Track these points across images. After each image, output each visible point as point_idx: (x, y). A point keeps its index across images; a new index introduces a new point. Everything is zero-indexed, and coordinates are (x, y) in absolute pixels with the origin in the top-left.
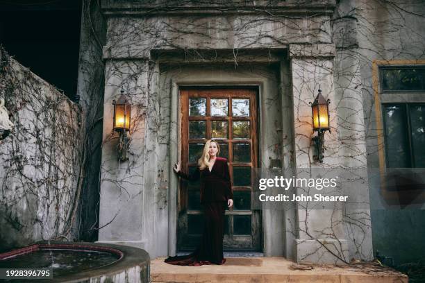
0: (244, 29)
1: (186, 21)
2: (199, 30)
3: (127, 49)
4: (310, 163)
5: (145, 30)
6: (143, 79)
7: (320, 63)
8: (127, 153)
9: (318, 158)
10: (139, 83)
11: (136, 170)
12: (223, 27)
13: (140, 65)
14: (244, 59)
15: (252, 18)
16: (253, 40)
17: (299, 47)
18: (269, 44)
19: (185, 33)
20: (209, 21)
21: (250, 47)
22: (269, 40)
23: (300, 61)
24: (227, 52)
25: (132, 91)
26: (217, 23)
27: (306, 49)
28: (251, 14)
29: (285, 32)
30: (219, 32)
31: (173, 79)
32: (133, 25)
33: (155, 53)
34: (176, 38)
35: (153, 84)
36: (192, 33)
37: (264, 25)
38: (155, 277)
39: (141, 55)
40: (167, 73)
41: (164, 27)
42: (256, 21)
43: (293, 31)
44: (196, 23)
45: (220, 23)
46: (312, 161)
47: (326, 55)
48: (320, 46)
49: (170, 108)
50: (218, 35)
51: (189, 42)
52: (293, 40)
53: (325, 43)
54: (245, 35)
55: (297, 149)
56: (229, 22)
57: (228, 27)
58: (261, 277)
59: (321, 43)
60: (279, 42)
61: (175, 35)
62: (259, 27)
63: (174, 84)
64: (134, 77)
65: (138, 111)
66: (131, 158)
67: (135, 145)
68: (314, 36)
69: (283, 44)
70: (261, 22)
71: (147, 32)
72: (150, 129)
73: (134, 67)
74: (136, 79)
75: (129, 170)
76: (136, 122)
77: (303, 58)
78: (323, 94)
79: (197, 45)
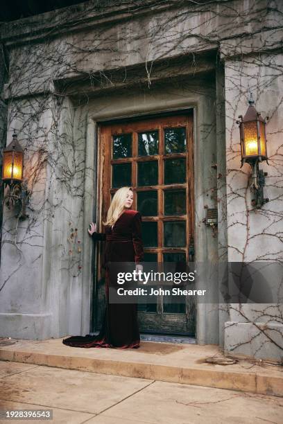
0: (161, 33)
1: (91, 36)
2: (108, 45)
3: (27, 84)
4: (248, 211)
5: (48, 57)
6: (47, 119)
7: (265, 61)
8: (27, 209)
9: (259, 202)
10: (41, 124)
12: (135, 35)
13: (43, 101)
15: (170, 15)
16: (171, 45)
17: (233, 43)
18: (192, 47)
19: (91, 52)
20: (118, 30)
21: (168, 56)
22: (193, 41)
23: (238, 64)
24: (138, 69)
25: (34, 134)
26: (128, 31)
27: (244, 43)
28: (170, 9)
29: (217, 25)
30: (130, 43)
32: (35, 53)
34: (80, 61)
36: (98, 50)
37: (187, 21)
38: (27, 357)
39: (41, 89)
41: (68, 49)
42: (176, 17)
43: (227, 21)
44: (103, 37)
45: (131, 30)
46: (250, 208)
47: (275, 46)
48: (267, 34)
49: (85, 151)
50: (129, 48)
51: (95, 64)
52: (227, 34)
53: (276, 28)
54: (161, 41)
55: (228, 191)
56: (142, 27)
57: (142, 33)
59: (269, 29)
60: (207, 41)
61: (80, 56)
62: (180, 24)
63: (90, 120)
64: (35, 117)
65: (40, 158)
66: (31, 215)
67: (36, 200)
68: (259, 21)
69: (213, 43)
70: (183, 17)
71: (50, 59)
72: (58, 178)
73: (36, 105)
74: (38, 120)
75: (29, 229)
76: (37, 172)
77: (239, 57)
79: (104, 65)
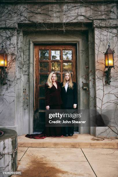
0: (69, 12)
1: (37, 7)
2: (45, 12)
3: (4, 22)
4: (104, 85)
5: (14, 11)
6: (14, 40)
7: (110, 30)
8: (6, 80)
9: (108, 82)
10: (12, 42)
11: (11, 89)
12: (58, 10)
13: (12, 32)
14: (69, 28)
15: (73, 5)
16: (74, 18)
17: (99, 21)
18: (82, 20)
19: (37, 13)
20: (50, 7)
21: (72, 22)
22: (82, 18)
23: (99, 30)
24: (60, 25)
25: (8, 46)
26: (54, 8)
27: (103, 22)
28: (73, 3)
29: (91, 13)
30: (55, 13)
31: (31, 40)
32: (7, 9)
33: (20, 25)
34: (32, 16)
35: (19, 42)
36: (40, 14)
37: (80, 9)
38: (22, 144)
39: (12, 26)
40: (27, 36)
41: (25, 10)
42: (75, 6)
43: (96, 12)
44: (42, 8)
45: (56, 8)
47: (114, 26)
48: (111, 21)
49: (29, 55)
50: (55, 15)
51: (39, 19)
52: (96, 18)
53: (113, 19)
54: (69, 15)
55: (96, 77)
56: (61, 7)
57: (60, 10)
58: (77, 144)
59: (111, 19)
60: (88, 19)
61: (31, 15)
62: (77, 10)
63: (31, 42)
64: (9, 38)
65: (12, 57)
66: (8, 83)
67: (10, 76)
68: (107, 15)
69: (90, 20)
70: (78, 7)
71: (15, 13)
72: (19, 67)
73: (9, 33)
74: (10, 40)
75: (7, 89)
76: (11, 63)
77: (101, 27)
78: (111, 48)
79: (43, 20)
